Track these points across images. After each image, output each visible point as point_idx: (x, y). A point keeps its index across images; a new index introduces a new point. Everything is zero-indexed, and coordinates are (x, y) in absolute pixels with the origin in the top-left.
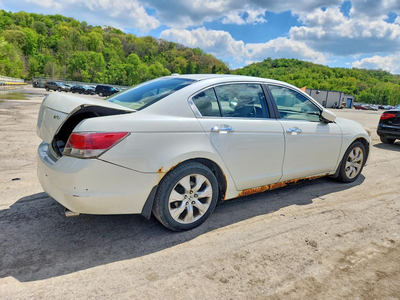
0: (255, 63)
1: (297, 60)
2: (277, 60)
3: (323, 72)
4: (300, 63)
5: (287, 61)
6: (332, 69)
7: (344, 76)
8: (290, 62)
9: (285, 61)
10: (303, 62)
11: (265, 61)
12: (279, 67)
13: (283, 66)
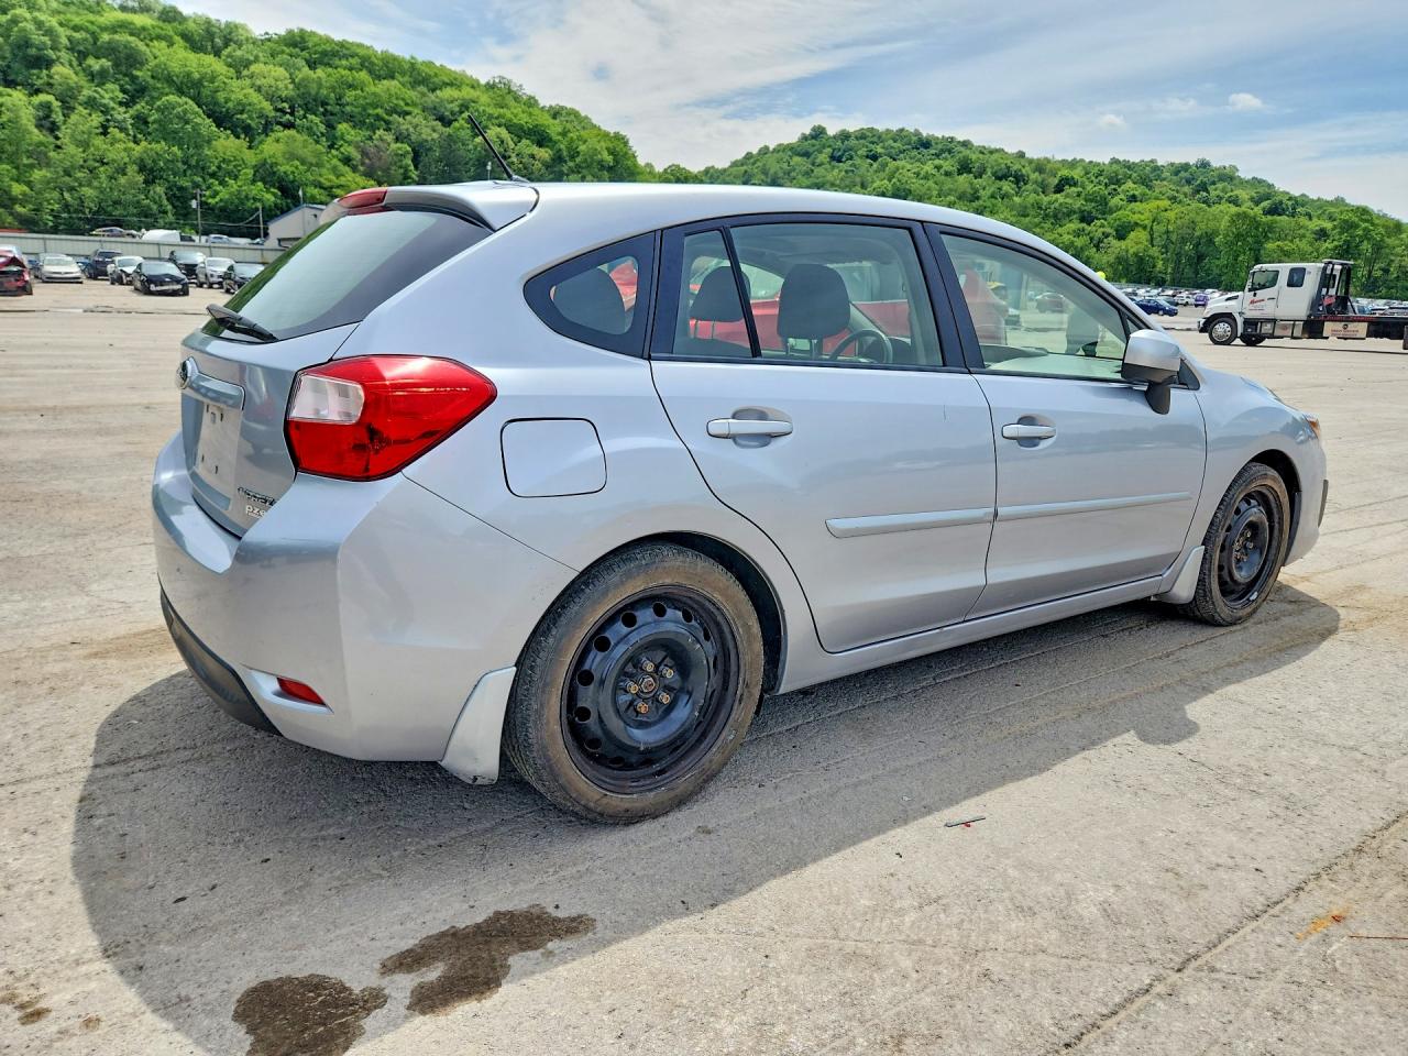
0: (771, 149)
1: (917, 133)
2: (845, 136)
3: (1000, 174)
4: (925, 144)
5: (879, 137)
6: (1031, 161)
7: (1067, 187)
8: (891, 142)
9: (875, 139)
10: (938, 138)
11: (805, 138)
12: (851, 158)
13: (867, 157)
